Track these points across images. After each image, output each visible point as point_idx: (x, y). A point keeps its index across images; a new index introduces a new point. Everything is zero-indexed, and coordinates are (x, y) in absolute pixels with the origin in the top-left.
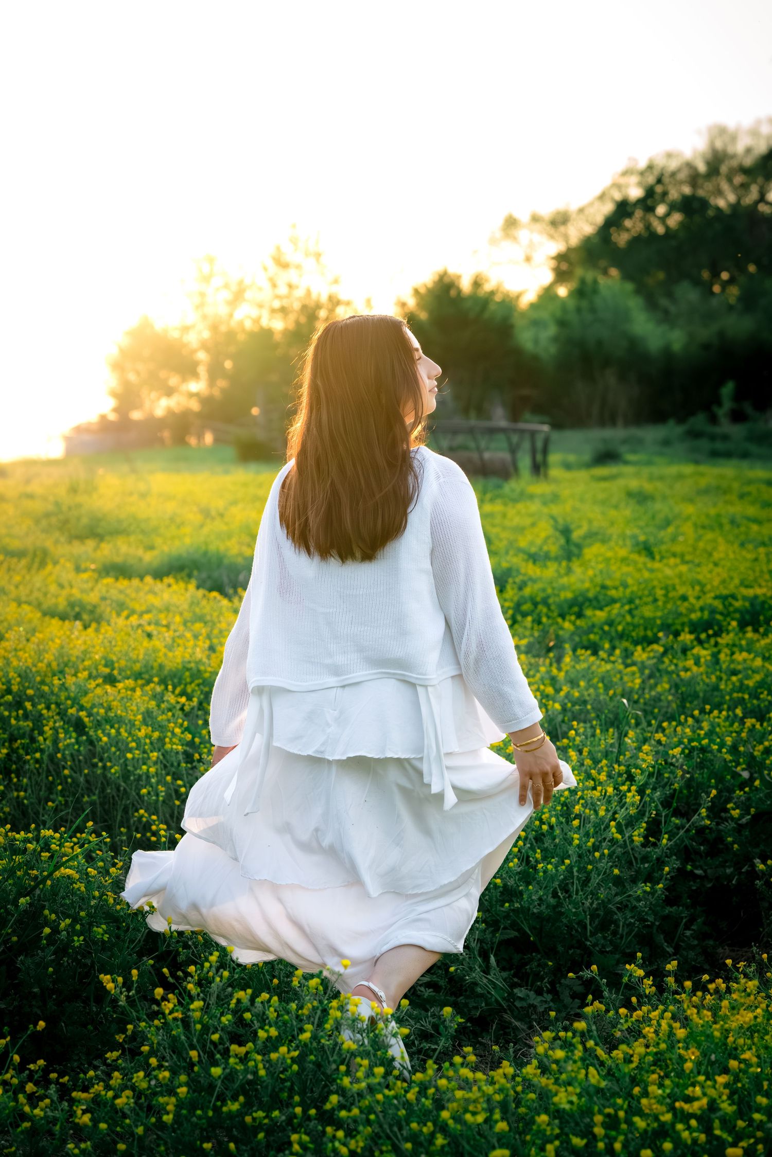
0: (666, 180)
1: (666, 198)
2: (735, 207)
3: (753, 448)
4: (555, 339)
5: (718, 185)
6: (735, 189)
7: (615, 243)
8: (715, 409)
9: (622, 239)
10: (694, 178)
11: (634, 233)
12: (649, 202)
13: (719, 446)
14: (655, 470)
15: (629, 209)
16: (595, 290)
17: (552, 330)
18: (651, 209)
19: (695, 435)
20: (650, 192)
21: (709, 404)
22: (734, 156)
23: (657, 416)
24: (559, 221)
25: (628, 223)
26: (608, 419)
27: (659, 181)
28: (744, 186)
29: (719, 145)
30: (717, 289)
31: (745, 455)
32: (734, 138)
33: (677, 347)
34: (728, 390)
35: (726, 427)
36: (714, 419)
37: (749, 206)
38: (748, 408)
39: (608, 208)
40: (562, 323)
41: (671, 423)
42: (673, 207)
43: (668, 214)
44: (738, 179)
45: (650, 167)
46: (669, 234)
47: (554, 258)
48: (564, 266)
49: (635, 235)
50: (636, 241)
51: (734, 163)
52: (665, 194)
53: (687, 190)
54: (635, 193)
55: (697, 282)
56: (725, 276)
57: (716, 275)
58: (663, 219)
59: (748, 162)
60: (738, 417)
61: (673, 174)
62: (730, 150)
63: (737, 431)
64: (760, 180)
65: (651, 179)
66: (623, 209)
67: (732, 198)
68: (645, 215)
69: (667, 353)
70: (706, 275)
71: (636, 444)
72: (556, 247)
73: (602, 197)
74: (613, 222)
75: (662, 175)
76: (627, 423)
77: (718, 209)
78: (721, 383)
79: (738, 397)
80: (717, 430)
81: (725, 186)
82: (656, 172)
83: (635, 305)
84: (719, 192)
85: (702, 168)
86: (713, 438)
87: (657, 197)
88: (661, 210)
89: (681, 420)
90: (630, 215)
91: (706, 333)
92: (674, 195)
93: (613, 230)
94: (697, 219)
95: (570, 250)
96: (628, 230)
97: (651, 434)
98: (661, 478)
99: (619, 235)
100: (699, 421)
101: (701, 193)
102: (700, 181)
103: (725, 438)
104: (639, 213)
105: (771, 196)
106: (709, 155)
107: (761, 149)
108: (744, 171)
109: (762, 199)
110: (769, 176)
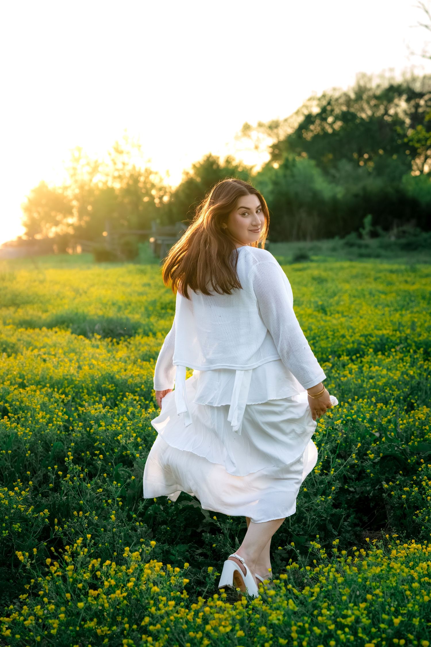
0: (333, 103)
1: (333, 113)
2: (371, 118)
3: (383, 252)
4: (272, 192)
5: (362, 106)
6: (371, 108)
7: (305, 139)
8: (361, 230)
9: (308, 136)
10: (349, 102)
11: (315, 133)
12: (324, 115)
13: (363, 251)
14: (328, 265)
15: (312, 119)
16: (294, 164)
17: (270, 187)
18: (325, 119)
19: (351, 245)
20: (324, 110)
21: (358, 228)
22: (370, 90)
23: (329, 235)
24: (274, 126)
25: (312, 127)
26: (301, 236)
27: (329, 103)
28: (376, 106)
29: (362, 83)
30: (362, 163)
31: (378, 256)
32: (370, 79)
33: (340, 196)
34: (368, 220)
35: (367, 240)
36: (360, 236)
37: (379, 117)
38: (379, 229)
39: (301, 119)
40: (276, 183)
41: (337, 238)
42: (337, 118)
43: (334, 122)
44: (373, 102)
45: (324, 96)
46: (335, 133)
47: (271, 147)
48: (277, 152)
49: (316, 134)
50: (316, 137)
51: (371, 93)
52: (332, 111)
53: (344, 108)
54: (316, 110)
55: (350, 159)
56: (366, 156)
57: (361, 155)
58: (331, 125)
59: (378, 92)
60: (374, 235)
61: (337, 100)
62: (368, 86)
63: (373, 243)
64: (385, 103)
65: (324, 103)
66: (309, 119)
67: (369, 113)
68: (321, 123)
69: (334, 200)
70: (355, 156)
71: (317, 251)
72: (273, 141)
73: (297, 113)
74: (303, 127)
75: (331, 100)
76: (312, 239)
77: (362, 119)
78: (364, 216)
79: (374, 223)
80: (362, 242)
81: (365, 106)
82: (327, 99)
83: (316, 173)
84: (362, 110)
85: (353, 96)
86: (360, 246)
87: (328, 112)
88: (330, 120)
89: (342, 237)
90: (313, 123)
91: (356, 188)
92: (337, 111)
93: (303, 131)
94: (350, 124)
95: (279, 142)
96: (312, 131)
97: (326, 244)
98: (331, 269)
99: (307, 134)
100: (352, 237)
101: (352, 110)
102: (352, 103)
103: (367, 246)
104: (318, 122)
105: (392, 111)
106: (356, 89)
107: (386, 85)
108: (376, 97)
109: (386, 113)
110: (390, 100)
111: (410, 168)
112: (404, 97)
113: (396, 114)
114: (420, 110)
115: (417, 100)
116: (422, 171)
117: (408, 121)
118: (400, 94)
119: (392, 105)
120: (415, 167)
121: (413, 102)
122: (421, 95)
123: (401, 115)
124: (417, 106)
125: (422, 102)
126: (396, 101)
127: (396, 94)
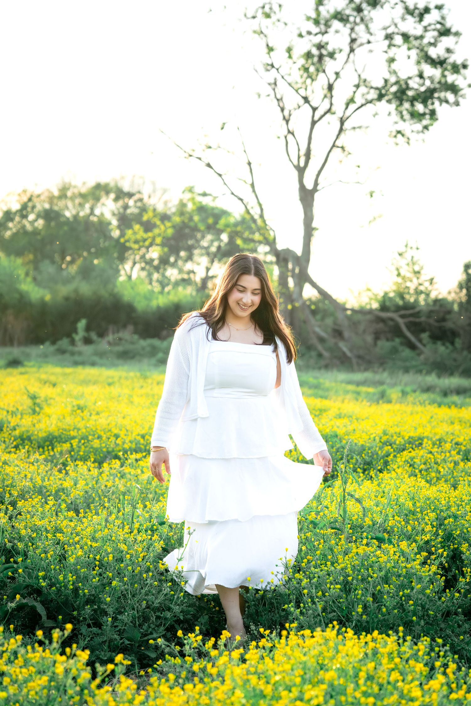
0: (35, 199)
1: (35, 210)
2: (76, 217)
3: (96, 359)
5: (66, 203)
6: (75, 206)
7: (3, 237)
8: (74, 335)
9: (7, 234)
10: (51, 199)
11: (14, 230)
12: (24, 213)
13: (77, 358)
15: (12, 216)
18: (25, 217)
19: (62, 352)
20: (24, 207)
21: (70, 333)
22: (75, 187)
23: (37, 340)
25: (11, 225)
26: (8, 342)
27: (30, 200)
28: (81, 205)
29: (67, 180)
30: (64, 266)
31: (93, 364)
33: (48, 298)
34: (82, 324)
35: (81, 347)
36: (73, 343)
37: (84, 217)
38: (93, 335)
41: (47, 344)
42: (38, 216)
43: (36, 220)
44: (77, 201)
45: (25, 191)
46: (36, 232)
49: (15, 232)
50: (14, 235)
51: (76, 191)
52: (34, 207)
53: (47, 206)
54: (16, 207)
55: (53, 262)
56: (68, 258)
57: (63, 258)
58: (32, 223)
59: (84, 190)
60: (87, 341)
61: (39, 196)
62: (73, 183)
63: (88, 350)
64: (91, 202)
65: (25, 199)
66: (8, 216)
67: (74, 212)
68: (21, 220)
69: (42, 302)
70: (57, 257)
71: (29, 356)
75: (32, 196)
76: (20, 344)
77: (66, 218)
78: (77, 320)
79: (88, 329)
80: (76, 349)
81: (70, 204)
82: (28, 195)
84: (67, 208)
85: (56, 193)
86: (73, 354)
87: (29, 209)
88: (31, 217)
89: (53, 343)
90: (12, 220)
91: (64, 290)
92: (39, 208)
93: (1, 228)
94: (53, 224)
96: (11, 229)
97: (35, 350)
99: (6, 230)
100: (64, 343)
101: (56, 208)
102: (55, 201)
103: (80, 353)
104: (17, 219)
105: (97, 212)
106: (60, 186)
107: (91, 183)
108: (83, 196)
109: (92, 213)
110: (97, 199)
111: (118, 271)
112: (112, 196)
113: (102, 214)
114: (129, 211)
115: (126, 200)
116: (130, 277)
117: (115, 222)
118: (108, 193)
119: (99, 205)
120: (122, 272)
121: (120, 203)
122: (130, 195)
123: (108, 216)
124: (126, 207)
125: (131, 203)
126: (104, 199)
127: (103, 193)
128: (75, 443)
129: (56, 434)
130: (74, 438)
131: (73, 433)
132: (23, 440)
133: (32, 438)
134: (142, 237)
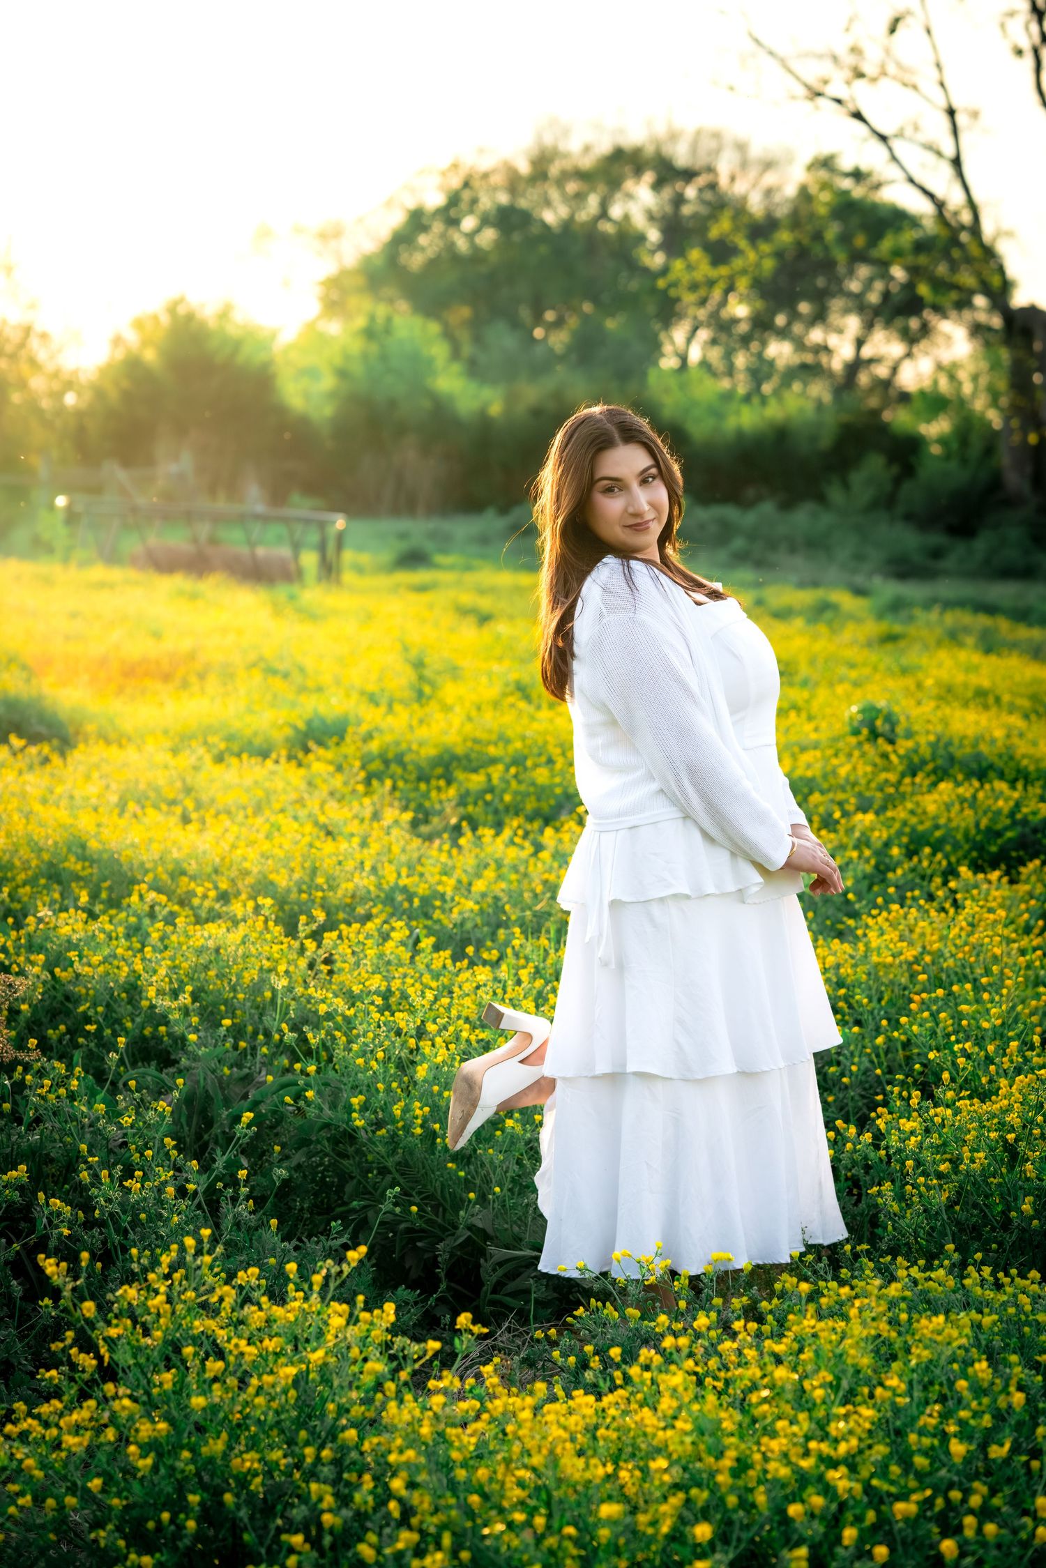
0: (476, 184)
1: (476, 207)
2: (568, 225)
4: (332, 395)
5: (546, 193)
6: (566, 198)
7: (404, 268)
9: (415, 261)
10: (514, 183)
11: (430, 254)
12: (453, 213)
14: (471, 578)
15: (425, 221)
16: (388, 329)
17: (328, 382)
18: (454, 222)
20: (454, 200)
22: (566, 156)
23: (470, 505)
24: (330, 235)
25: (423, 240)
26: (405, 504)
27: (466, 185)
28: (580, 197)
29: (548, 140)
30: (538, 333)
32: (566, 132)
33: (496, 409)
37: (583, 224)
39: (396, 219)
40: (342, 374)
41: (490, 513)
42: (485, 221)
43: (477, 231)
44: (572, 187)
45: (455, 166)
46: (477, 256)
47: (323, 283)
48: (335, 296)
49: (432, 256)
50: (432, 264)
51: (567, 165)
52: (474, 201)
53: (503, 198)
54: (435, 200)
55: (515, 324)
56: (550, 316)
57: (538, 313)
58: (471, 236)
59: (587, 163)
61: (485, 176)
62: (562, 147)
64: (602, 188)
65: (455, 182)
66: (417, 221)
67: (563, 211)
68: (446, 230)
69: (484, 422)
70: (525, 313)
71: (445, 542)
73: (389, 204)
74: (403, 239)
75: (471, 176)
76: (431, 513)
77: (545, 226)
81: (554, 194)
82: (463, 174)
83: (439, 351)
84: (548, 203)
85: (524, 168)
87: (463, 206)
88: (469, 223)
89: (504, 511)
90: (425, 229)
92: (486, 203)
93: (402, 248)
94: (517, 237)
95: (344, 273)
96: (423, 249)
97: (463, 527)
98: (493, 590)
99: (411, 255)
101: (523, 203)
102: (521, 186)
104: (437, 227)
105: (616, 211)
106: (535, 152)
107: (604, 147)
108: (581, 175)
109: (604, 214)
110: (614, 184)
111: (655, 348)
112: (649, 177)
113: (627, 217)
114: (687, 210)
115: (679, 185)
116: (684, 359)
117: (654, 235)
118: (638, 171)
119: (618, 196)
120: (667, 348)
121: (667, 192)
122: (688, 175)
123: (639, 221)
124: (679, 200)
125: (691, 192)
126: (629, 185)
127: (628, 169)
128: (496, 772)
129: (460, 750)
130: (494, 761)
131: (492, 751)
132: (386, 762)
133: (407, 758)
134: (706, 276)
